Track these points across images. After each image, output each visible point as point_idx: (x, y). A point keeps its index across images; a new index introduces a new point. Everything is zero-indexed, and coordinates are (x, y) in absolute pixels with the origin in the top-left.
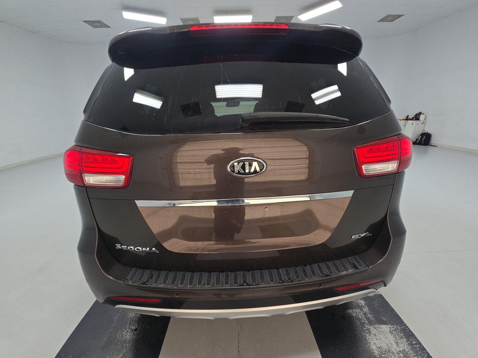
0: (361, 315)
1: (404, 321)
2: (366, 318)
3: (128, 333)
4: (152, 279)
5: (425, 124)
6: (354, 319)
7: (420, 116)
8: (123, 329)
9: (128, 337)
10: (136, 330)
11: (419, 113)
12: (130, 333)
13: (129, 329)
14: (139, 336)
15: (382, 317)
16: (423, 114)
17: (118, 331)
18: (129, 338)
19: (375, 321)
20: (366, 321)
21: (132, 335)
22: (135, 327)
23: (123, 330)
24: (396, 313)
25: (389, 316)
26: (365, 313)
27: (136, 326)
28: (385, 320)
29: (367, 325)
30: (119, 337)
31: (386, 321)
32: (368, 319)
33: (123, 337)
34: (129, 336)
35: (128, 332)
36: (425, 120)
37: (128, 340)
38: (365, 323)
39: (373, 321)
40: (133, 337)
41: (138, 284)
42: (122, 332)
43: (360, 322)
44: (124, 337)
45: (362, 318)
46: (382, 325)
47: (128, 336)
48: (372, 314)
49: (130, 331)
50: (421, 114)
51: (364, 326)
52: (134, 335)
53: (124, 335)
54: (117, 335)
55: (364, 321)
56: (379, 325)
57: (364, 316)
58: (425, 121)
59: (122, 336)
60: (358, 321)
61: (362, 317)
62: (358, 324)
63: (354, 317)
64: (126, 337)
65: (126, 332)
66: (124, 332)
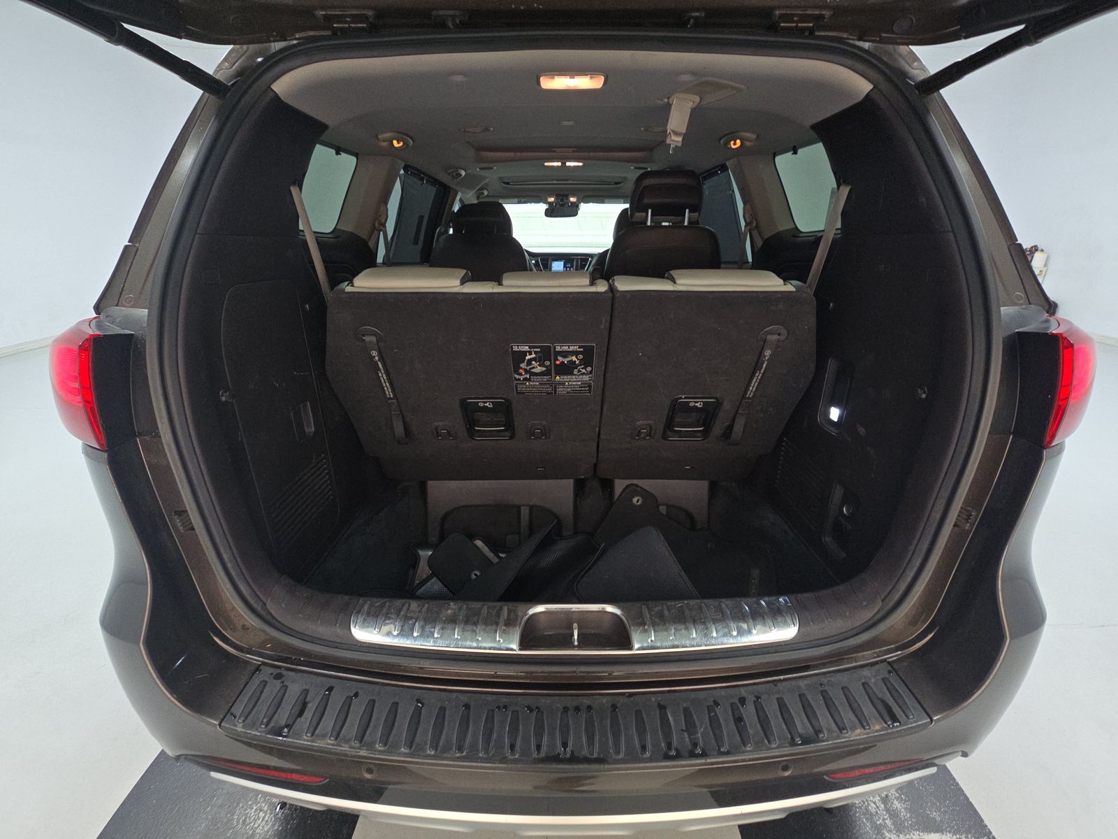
0: (875, 803)
1: (986, 822)
2: (887, 810)
3: (261, 813)
4: (303, 719)
5: (1045, 276)
6: (856, 812)
7: (1032, 257)
8: (250, 800)
9: (259, 826)
11: (1032, 247)
12: (266, 814)
13: (263, 802)
14: (288, 824)
15: (930, 811)
16: (1042, 251)
17: (238, 804)
18: (263, 827)
19: (911, 820)
20: (887, 821)
21: (271, 820)
23: (250, 803)
24: (967, 799)
25: (948, 807)
26: (887, 796)
28: (938, 819)
29: (890, 831)
30: (238, 822)
31: (941, 821)
32: (893, 814)
33: (248, 825)
34: (264, 822)
35: (261, 810)
36: (1045, 266)
37: (260, 835)
38: (885, 826)
39: (905, 820)
40: (273, 825)
41: (260, 732)
42: (246, 810)
43: (873, 823)
44: (251, 823)
45: (876, 812)
46: (930, 832)
47: (259, 822)
48: (906, 801)
49: (266, 809)
50: (1036, 250)
51: (883, 834)
52: (276, 821)
53: (250, 818)
54: (233, 815)
55: (884, 819)
56: (921, 834)
57: (882, 805)
58: (1045, 269)
59: (244, 821)
60: (867, 819)
61: (878, 807)
62: (866, 828)
63: (856, 808)
64: (256, 825)
65: (256, 811)
66: (252, 808)
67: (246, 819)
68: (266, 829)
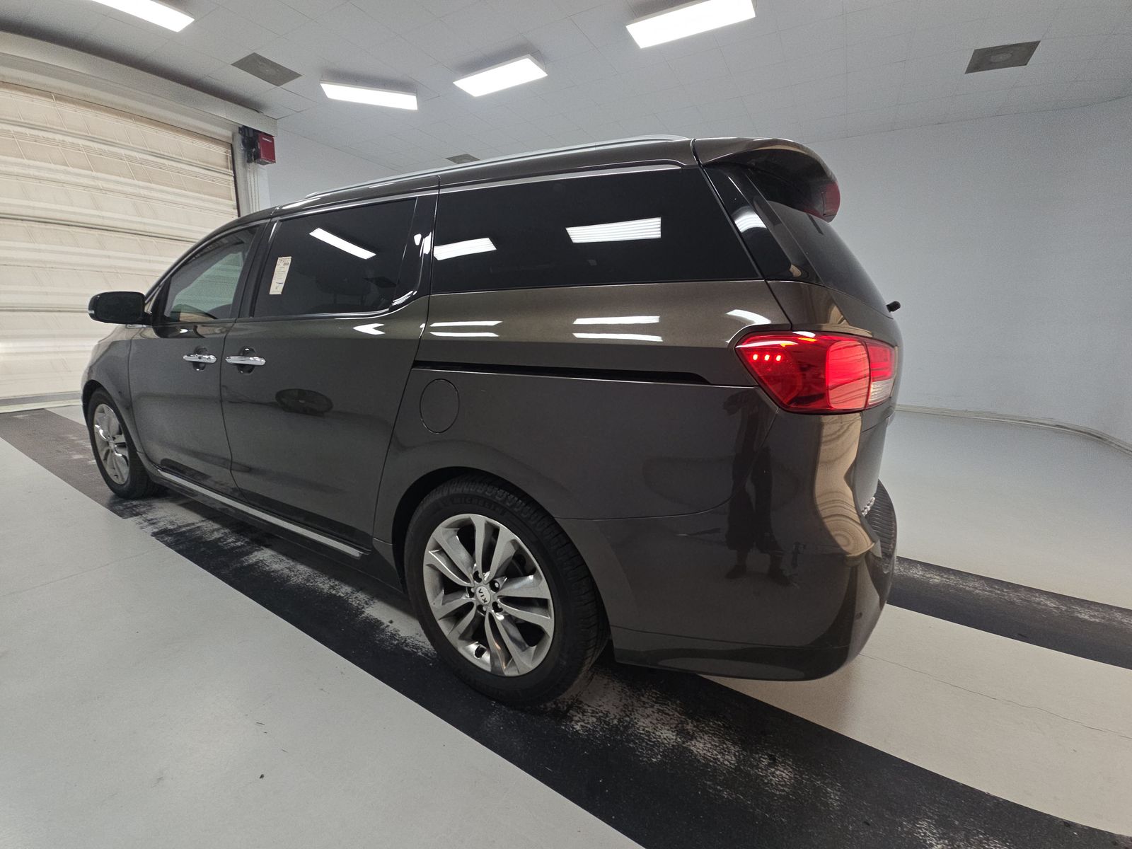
8: (763, 781)
9: (787, 775)
10: (772, 758)
12: (778, 770)
13: (767, 771)
14: (788, 755)
17: (766, 790)
18: (789, 772)
21: (783, 766)
22: (765, 759)
23: (766, 781)
27: (761, 757)
30: (784, 791)
33: (786, 784)
34: (785, 771)
35: (774, 773)
37: (796, 774)
40: (788, 765)
42: (772, 785)
44: (785, 781)
47: (784, 775)
49: (773, 770)
52: (785, 763)
53: (781, 781)
54: (776, 795)
59: (782, 785)
64: (787, 777)
65: (774, 777)
66: (771, 780)
67: (780, 785)
68: (791, 770)
